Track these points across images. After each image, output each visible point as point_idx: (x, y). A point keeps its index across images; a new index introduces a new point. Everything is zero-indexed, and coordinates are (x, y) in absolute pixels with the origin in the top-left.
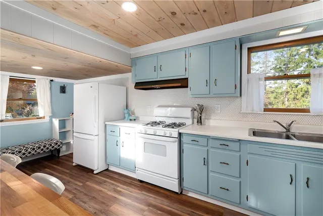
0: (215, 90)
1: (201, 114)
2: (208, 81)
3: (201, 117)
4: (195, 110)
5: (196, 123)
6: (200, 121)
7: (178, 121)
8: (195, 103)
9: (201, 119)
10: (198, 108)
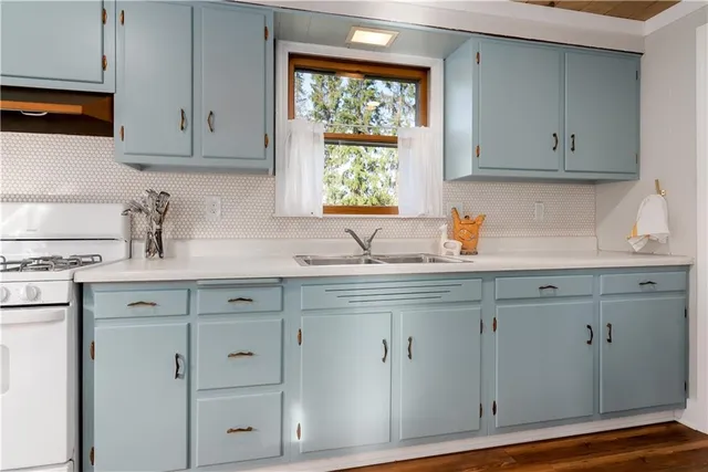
0: (209, 144)
1: (160, 222)
2: (188, 115)
3: (159, 233)
4: (140, 210)
5: (143, 254)
6: (157, 246)
7: (66, 251)
8: (140, 186)
9: (159, 239)
10: (150, 202)
